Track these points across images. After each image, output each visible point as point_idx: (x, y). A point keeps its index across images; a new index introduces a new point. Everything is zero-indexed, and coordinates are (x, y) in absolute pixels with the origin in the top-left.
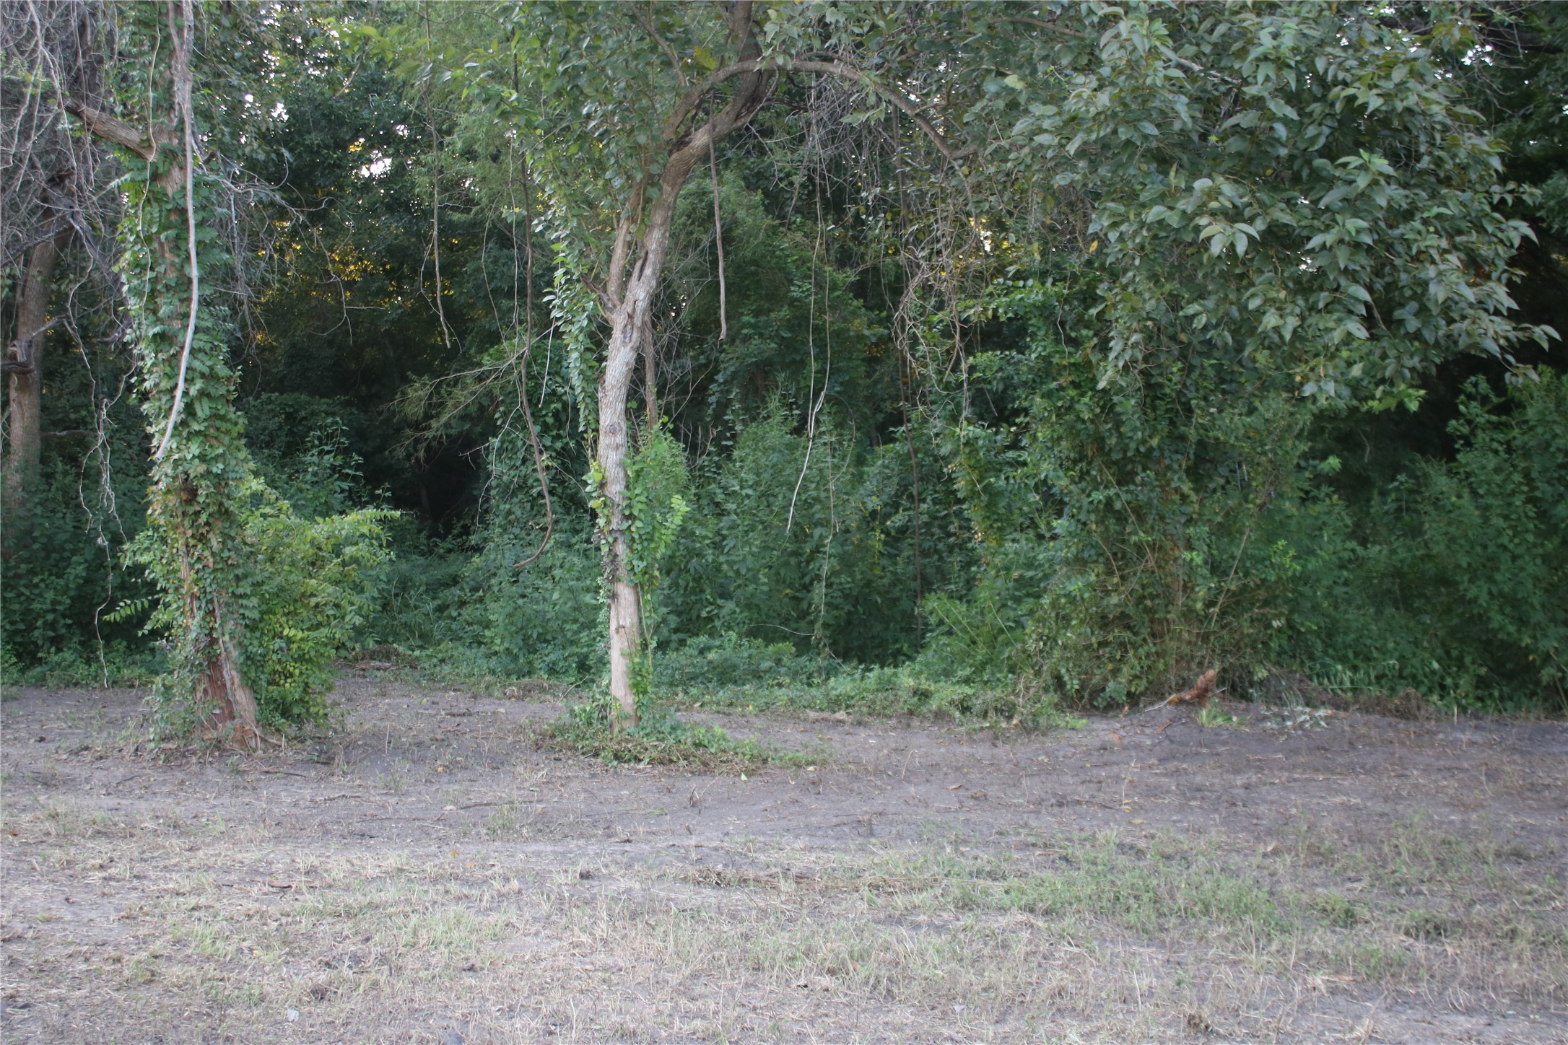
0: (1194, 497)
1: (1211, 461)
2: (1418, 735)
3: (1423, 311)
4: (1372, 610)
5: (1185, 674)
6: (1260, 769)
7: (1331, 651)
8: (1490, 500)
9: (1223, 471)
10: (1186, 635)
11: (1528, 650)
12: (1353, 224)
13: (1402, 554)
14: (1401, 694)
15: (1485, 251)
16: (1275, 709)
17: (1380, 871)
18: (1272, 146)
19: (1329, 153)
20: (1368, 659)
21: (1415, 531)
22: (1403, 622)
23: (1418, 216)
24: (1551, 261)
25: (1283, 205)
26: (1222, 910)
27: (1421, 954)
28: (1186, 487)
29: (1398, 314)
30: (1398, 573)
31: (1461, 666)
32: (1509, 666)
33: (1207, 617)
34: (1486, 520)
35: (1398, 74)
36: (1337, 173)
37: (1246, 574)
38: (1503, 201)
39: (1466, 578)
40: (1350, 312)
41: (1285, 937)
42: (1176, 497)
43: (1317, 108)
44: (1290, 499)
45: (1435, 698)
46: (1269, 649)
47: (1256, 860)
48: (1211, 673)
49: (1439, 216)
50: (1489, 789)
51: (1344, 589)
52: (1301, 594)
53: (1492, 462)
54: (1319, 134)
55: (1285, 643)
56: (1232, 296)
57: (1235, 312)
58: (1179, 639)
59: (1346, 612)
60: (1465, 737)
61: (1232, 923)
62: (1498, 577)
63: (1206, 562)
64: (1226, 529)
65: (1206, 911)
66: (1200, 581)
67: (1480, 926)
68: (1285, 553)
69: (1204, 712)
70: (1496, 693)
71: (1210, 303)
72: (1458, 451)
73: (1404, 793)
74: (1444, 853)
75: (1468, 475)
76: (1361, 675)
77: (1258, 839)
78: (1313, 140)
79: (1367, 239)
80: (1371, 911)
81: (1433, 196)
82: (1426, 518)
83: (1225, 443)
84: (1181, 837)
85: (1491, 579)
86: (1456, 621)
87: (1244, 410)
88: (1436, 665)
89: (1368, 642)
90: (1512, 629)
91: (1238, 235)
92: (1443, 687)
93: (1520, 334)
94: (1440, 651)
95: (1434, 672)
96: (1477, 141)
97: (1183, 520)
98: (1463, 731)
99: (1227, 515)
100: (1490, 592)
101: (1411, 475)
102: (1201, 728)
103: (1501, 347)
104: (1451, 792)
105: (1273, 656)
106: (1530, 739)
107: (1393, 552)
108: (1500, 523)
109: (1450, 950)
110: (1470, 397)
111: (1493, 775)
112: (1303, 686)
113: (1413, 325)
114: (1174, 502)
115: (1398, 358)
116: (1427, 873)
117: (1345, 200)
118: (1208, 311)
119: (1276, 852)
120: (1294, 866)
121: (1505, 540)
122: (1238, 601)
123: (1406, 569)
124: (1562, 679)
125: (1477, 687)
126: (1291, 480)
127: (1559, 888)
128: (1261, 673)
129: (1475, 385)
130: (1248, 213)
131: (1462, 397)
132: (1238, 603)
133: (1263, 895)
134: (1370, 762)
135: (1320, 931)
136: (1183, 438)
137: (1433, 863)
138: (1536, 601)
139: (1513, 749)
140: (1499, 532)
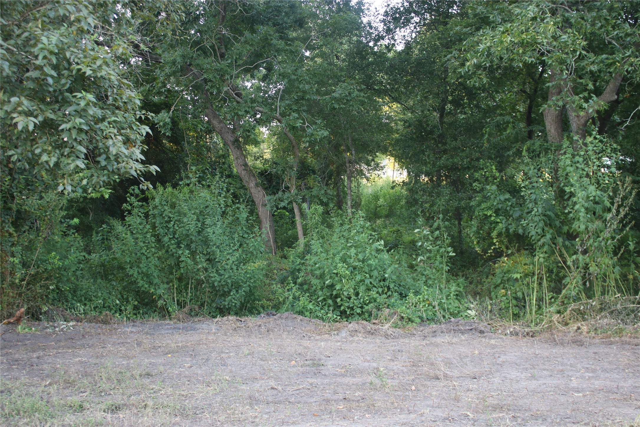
0: (15, 234)
1: (22, 219)
2: (111, 331)
3: (108, 158)
4: (92, 280)
5: (11, 311)
6: (44, 350)
7: (75, 298)
8: (138, 236)
9: (29, 223)
10: (11, 294)
11: (153, 294)
12: (78, 120)
13: (104, 257)
14: (104, 314)
15: (133, 137)
16: (51, 323)
17: (94, 387)
18: (46, 86)
19: (71, 91)
20: (90, 300)
21: (110, 248)
22: (105, 285)
23: (107, 120)
24: (163, 143)
25: (51, 111)
26: (25, 412)
27: (109, 419)
28: (12, 230)
29: (98, 159)
30: (103, 265)
31: (128, 301)
32: (146, 300)
33: (21, 286)
34: (136, 243)
35: (99, 63)
36: (74, 100)
37: (38, 267)
38: (140, 117)
39: (129, 266)
40: (78, 157)
41: (53, 420)
42: (7, 234)
43: (66, 72)
44: (57, 235)
45: (117, 315)
46: (49, 298)
47: (41, 389)
48: (23, 310)
49: (115, 121)
50: (138, 350)
51: (81, 272)
52: (62, 275)
53: (139, 220)
54: (66, 83)
55: (55, 295)
56: (29, 148)
57: (30, 155)
58: (8, 296)
59: (81, 281)
60: (129, 330)
61: (30, 417)
62: (141, 265)
63: (20, 262)
64: (30, 248)
65: (18, 414)
66: (18, 270)
67: (133, 405)
68: (55, 258)
69: (20, 327)
70: (141, 312)
71: (19, 151)
72: (126, 216)
73: (105, 354)
74: (120, 376)
75: (129, 225)
76: (87, 307)
77: (42, 379)
78: (64, 85)
79: (85, 128)
80: (90, 404)
81: (113, 113)
82: (113, 243)
83: (29, 212)
84: (8, 382)
85: (138, 267)
86: (125, 283)
87: (38, 198)
88: (118, 302)
89: (90, 293)
90: (146, 286)
91: (30, 122)
92: (121, 310)
93: (145, 169)
94: (119, 296)
95: (117, 304)
96: (130, 93)
97: (10, 244)
98: (128, 327)
99: (30, 242)
100: (138, 272)
101: (108, 225)
102: (18, 334)
103: (138, 174)
104: (123, 352)
105: (50, 301)
106: (153, 329)
107: (101, 256)
108: (142, 244)
109: (121, 416)
110: (132, 195)
111: (139, 344)
112: (63, 313)
113: (103, 163)
114: (6, 237)
115: (98, 177)
116: (113, 386)
117: (75, 111)
118: (17, 154)
119: (50, 384)
120: (58, 389)
121: (144, 251)
122: (35, 278)
123: (106, 263)
124: (166, 304)
125: (134, 310)
126: (58, 227)
127: (163, 386)
128: (45, 309)
129: (134, 190)
130: (35, 113)
131: (128, 194)
132: (34, 279)
133: (44, 403)
134: (91, 342)
135: (68, 415)
136: (10, 209)
137: (116, 381)
138: (155, 274)
139: (147, 333)
140: (141, 249)
